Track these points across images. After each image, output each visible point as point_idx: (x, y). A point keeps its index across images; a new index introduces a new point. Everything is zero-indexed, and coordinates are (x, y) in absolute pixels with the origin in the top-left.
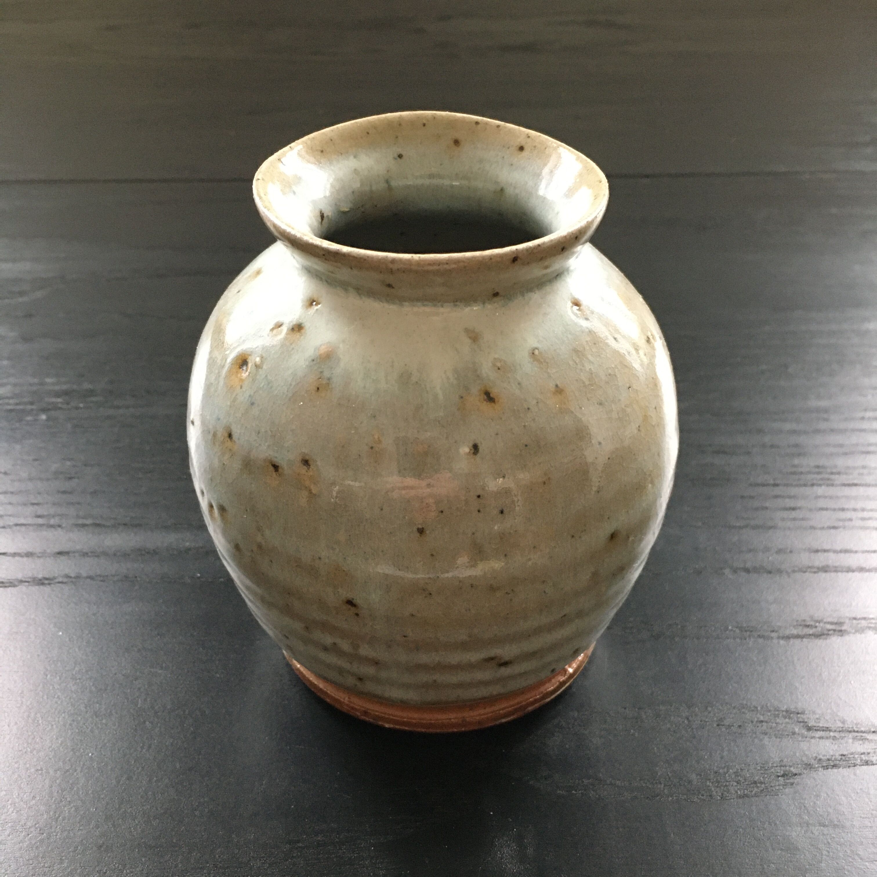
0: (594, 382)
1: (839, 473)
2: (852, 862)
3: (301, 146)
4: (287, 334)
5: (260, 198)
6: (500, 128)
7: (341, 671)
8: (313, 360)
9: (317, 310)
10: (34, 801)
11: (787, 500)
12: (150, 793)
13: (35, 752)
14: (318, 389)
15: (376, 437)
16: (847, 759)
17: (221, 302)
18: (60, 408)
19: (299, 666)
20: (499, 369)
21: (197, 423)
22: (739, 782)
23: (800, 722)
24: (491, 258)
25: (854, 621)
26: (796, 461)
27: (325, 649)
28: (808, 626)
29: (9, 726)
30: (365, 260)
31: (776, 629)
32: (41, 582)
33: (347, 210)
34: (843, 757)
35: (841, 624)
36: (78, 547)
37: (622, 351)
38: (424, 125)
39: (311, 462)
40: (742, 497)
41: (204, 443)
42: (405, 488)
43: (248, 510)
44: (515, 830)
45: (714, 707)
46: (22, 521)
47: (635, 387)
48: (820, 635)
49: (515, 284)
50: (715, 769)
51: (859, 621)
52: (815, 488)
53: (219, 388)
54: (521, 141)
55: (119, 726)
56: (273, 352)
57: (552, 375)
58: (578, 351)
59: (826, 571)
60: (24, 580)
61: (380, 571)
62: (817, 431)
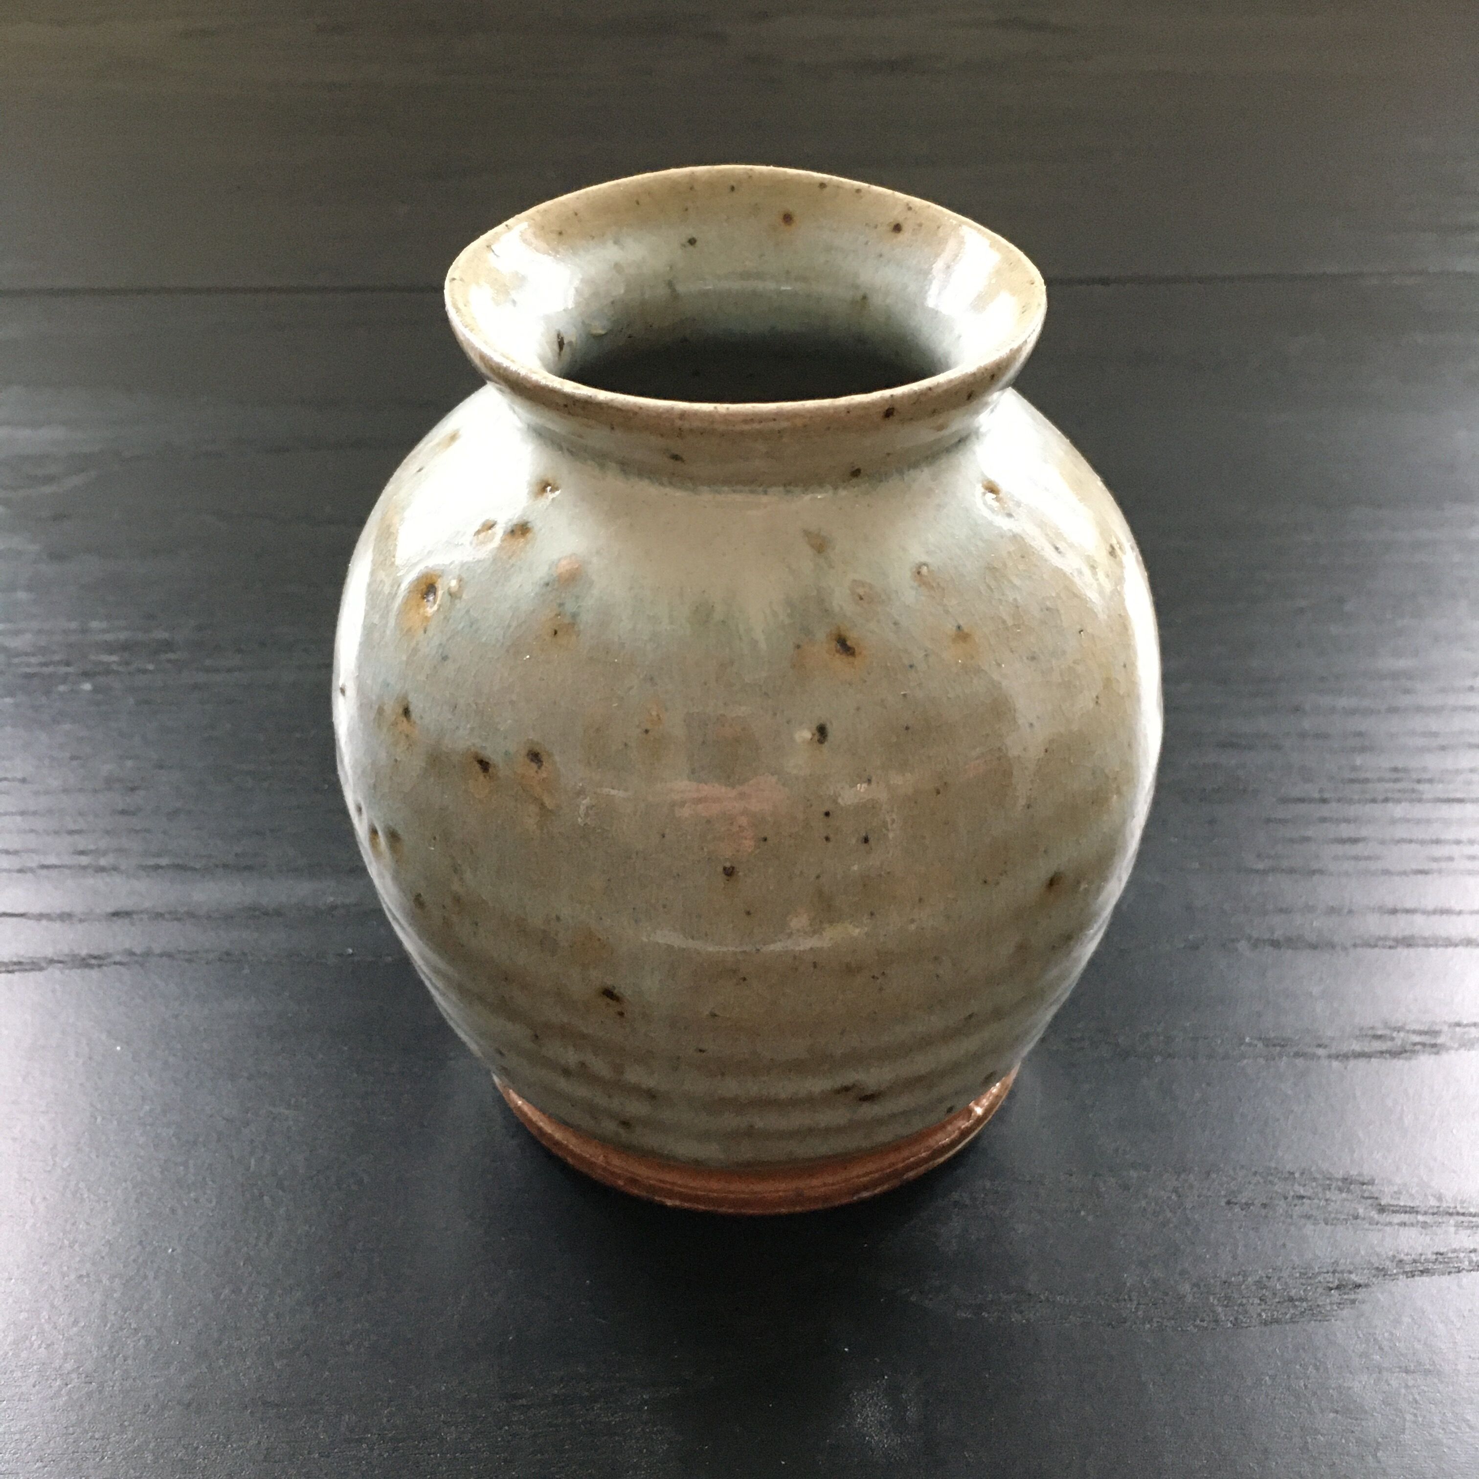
0: (1021, 622)
1: (1430, 781)
2: (1456, 1433)
3: (524, 225)
4: (503, 540)
5: (458, 310)
6: (862, 194)
7: (593, 1110)
8: (547, 584)
9: (553, 499)
10: (75, 1329)
11: (1343, 826)
12: (272, 1315)
13: (76, 1247)
14: (556, 633)
15: (654, 713)
16: (1446, 1260)
17: (389, 488)
18: (117, 673)
19: (520, 1103)
20: (861, 598)
21: (351, 692)
22: (1263, 1298)
23: (1367, 1198)
24: (848, 410)
25: (1458, 1029)
26: (1358, 761)
27: (566, 1072)
28: (1379, 1037)
29: (32, 1202)
30: (635, 414)
31: (1325, 1041)
32: (85, 962)
33: (603, 332)
34: (1440, 1258)
35: (1436, 1033)
36: (147, 904)
37: (1067, 570)
38: (733, 188)
39: (544, 758)
40: (1268, 821)
41: (362, 725)
42: (699, 801)
43: (438, 838)
44: (886, 1377)
45: (1221, 1173)
46: (52, 860)
47: (1089, 630)
48: (1401, 1053)
49: (888, 454)
50: (1224, 1277)
51: (1467, 1029)
52: (1390, 805)
53: (388, 632)
54: (897, 215)
55: (217, 1202)
56: (479, 571)
57: (950, 610)
58: (994, 568)
59: (1409, 946)
60: (56, 958)
61: (660, 941)
62: (1393, 710)
